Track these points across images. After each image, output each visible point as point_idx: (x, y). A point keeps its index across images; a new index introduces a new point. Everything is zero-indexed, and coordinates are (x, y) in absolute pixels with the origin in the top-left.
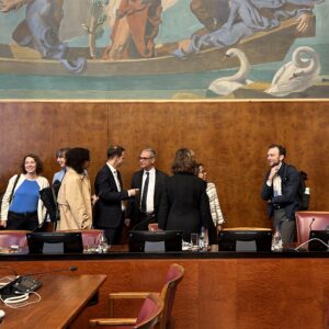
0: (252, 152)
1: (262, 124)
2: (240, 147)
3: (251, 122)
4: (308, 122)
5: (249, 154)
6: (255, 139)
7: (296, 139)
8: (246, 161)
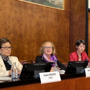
0: (11, 27)
1: (16, 12)
2: (5, 23)
3: (10, 10)
4: (35, 14)
5: (9, 27)
6: (13, 20)
7: (30, 22)
8: (8, 31)
